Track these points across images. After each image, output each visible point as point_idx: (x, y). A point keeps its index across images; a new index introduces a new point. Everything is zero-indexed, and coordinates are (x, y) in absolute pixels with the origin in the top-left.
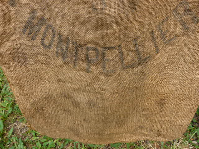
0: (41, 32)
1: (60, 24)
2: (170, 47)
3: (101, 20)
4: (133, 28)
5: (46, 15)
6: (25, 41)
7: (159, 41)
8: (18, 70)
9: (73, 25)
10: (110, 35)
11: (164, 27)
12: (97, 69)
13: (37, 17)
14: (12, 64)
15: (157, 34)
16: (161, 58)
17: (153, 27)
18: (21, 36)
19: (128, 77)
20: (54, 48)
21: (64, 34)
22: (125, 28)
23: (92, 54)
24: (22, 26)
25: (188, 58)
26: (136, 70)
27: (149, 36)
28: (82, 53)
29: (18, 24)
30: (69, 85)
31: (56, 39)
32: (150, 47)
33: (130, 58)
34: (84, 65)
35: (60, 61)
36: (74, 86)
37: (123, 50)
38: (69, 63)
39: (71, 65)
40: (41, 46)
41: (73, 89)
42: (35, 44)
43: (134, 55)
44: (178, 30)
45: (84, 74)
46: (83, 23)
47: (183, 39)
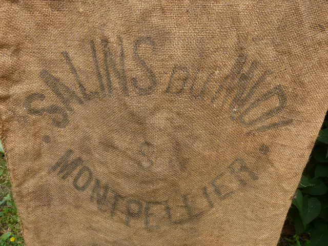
0: (75, 172)
1: (100, 171)
2: (226, 201)
5: (84, 157)
6: (53, 179)
7: (213, 196)
8: (39, 212)
9: (114, 174)
11: (218, 182)
12: (140, 224)
13: (72, 157)
14: (32, 204)
15: (210, 189)
16: (217, 212)
17: (206, 184)
18: (49, 173)
19: (177, 233)
20: (88, 192)
21: (104, 181)
22: (174, 184)
23: (134, 207)
24: (54, 163)
26: (186, 226)
27: (201, 192)
28: (122, 205)
29: (48, 160)
30: (102, 236)
31: (93, 183)
32: (202, 203)
33: (178, 214)
34: (124, 217)
35: (94, 207)
36: (108, 238)
37: (171, 204)
38: (105, 211)
39: (107, 214)
40: (72, 186)
41: (106, 241)
42: (66, 183)
43: (184, 211)
44: (234, 185)
45: (123, 226)
47: (242, 194)
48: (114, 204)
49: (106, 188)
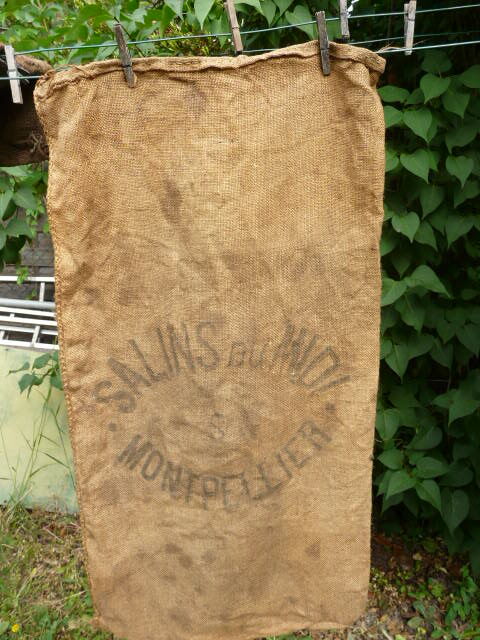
0: (144, 460)
1: (173, 453)
2: (305, 469)
3: (221, 448)
4: (256, 454)
5: (154, 441)
6: (121, 471)
7: (290, 464)
8: (104, 512)
9: (187, 452)
10: (230, 463)
11: (292, 448)
12: (216, 504)
13: (140, 443)
14: (98, 503)
15: (285, 457)
16: (296, 484)
17: (279, 451)
18: (115, 465)
19: (258, 512)
20: (160, 479)
21: (176, 462)
22: (247, 454)
23: (210, 485)
24: (119, 452)
25: (332, 481)
26: (266, 501)
27: (276, 460)
28: (198, 486)
29: (113, 450)
30: (177, 530)
31: (164, 468)
32: (279, 473)
33: (257, 487)
34: (200, 499)
35: (166, 496)
36: (185, 531)
37: (247, 477)
38: (180, 497)
39: (182, 501)
40: (141, 476)
41: (184, 536)
42: (133, 474)
43: (261, 483)
44: (309, 450)
45: (199, 511)
46: (199, 452)
47: (319, 459)
48: (189, 487)
49: (179, 470)
